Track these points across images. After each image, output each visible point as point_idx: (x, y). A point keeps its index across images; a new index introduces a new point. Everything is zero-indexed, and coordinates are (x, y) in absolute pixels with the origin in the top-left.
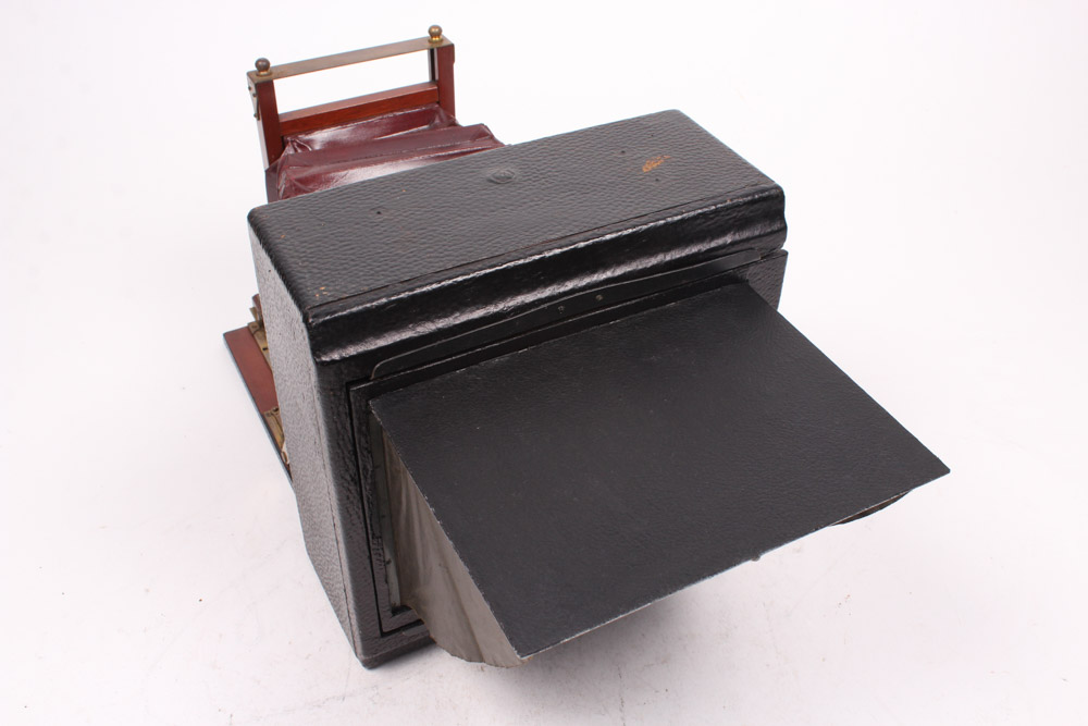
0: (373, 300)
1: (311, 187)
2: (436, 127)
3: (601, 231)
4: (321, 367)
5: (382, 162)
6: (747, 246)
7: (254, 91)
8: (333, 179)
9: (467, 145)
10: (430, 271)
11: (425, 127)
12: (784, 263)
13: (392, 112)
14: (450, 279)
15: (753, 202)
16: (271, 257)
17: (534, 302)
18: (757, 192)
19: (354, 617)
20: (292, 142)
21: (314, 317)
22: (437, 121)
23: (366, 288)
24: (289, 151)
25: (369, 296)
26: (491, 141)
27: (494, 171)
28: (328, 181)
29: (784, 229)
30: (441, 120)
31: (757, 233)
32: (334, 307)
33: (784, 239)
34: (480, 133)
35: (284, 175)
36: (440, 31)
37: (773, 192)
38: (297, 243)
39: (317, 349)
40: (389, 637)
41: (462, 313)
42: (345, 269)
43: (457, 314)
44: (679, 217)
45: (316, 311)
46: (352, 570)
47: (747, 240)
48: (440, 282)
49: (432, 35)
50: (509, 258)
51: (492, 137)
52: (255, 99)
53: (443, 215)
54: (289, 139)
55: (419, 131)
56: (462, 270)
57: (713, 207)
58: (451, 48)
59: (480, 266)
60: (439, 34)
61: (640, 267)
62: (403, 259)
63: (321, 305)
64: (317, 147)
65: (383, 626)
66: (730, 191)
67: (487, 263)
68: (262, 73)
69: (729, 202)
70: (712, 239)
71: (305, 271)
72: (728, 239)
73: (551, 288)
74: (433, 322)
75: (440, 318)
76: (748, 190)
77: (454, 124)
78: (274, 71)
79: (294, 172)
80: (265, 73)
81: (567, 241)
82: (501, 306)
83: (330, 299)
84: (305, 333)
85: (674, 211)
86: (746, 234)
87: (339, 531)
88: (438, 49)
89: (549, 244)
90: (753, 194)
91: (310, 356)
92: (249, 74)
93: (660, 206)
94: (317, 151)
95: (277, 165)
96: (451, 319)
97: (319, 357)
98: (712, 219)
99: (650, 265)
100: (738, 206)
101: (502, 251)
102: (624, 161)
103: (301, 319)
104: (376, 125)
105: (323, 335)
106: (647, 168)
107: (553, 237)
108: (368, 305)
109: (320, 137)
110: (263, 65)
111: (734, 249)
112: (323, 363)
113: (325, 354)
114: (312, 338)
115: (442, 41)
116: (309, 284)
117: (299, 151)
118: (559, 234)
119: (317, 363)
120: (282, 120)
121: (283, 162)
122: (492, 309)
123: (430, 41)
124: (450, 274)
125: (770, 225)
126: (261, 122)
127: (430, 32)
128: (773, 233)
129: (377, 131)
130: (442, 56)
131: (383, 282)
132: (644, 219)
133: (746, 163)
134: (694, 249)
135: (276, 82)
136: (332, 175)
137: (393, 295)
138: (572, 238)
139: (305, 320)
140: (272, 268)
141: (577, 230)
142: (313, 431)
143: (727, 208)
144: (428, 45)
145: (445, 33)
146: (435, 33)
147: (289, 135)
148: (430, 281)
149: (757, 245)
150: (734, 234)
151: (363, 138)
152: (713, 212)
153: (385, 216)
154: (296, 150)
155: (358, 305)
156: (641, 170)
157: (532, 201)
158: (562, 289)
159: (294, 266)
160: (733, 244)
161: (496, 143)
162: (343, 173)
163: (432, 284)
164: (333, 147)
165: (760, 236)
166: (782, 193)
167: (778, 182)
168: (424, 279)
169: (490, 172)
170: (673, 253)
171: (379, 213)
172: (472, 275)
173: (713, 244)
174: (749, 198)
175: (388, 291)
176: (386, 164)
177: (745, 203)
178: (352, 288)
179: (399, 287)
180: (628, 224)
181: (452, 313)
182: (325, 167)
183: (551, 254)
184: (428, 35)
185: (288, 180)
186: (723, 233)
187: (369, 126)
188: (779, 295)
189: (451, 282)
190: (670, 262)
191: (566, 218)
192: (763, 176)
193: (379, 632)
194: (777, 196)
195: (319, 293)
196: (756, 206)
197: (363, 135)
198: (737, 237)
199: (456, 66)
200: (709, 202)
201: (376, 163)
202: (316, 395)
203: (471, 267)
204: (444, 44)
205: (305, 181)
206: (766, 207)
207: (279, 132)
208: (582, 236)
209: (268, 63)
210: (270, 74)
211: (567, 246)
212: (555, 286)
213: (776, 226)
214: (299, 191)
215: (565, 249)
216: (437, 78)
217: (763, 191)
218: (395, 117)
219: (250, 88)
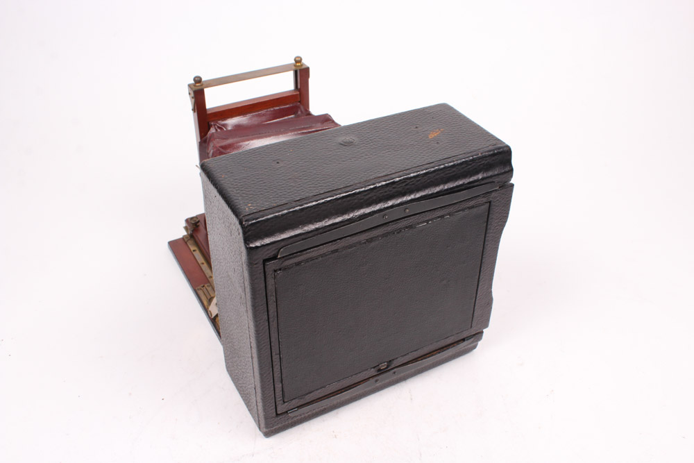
0: (280, 212)
1: (228, 151)
2: (299, 116)
3: (407, 172)
4: (250, 251)
5: (269, 136)
6: (491, 180)
7: (192, 95)
8: (241, 146)
9: (319, 126)
10: (311, 195)
11: (292, 116)
12: (512, 191)
13: (272, 107)
14: (323, 199)
15: (494, 155)
16: (217, 188)
17: (370, 213)
18: (496, 149)
19: (260, 405)
20: (214, 125)
21: (246, 221)
22: (299, 113)
23: (275, 205)
24: (212, 130)
25: (277, 209)
26: (333, 124)
27: (343, 138)
28: (238, 147)
29: (512, 170)
30: (301, 111)
31: (496, 173)
32: (257, 215)
33: (512, 176)
34: (326, 119)
35: (211, 145)
36: (301, 59)
37: (505, 149)
38: (232, 180)
39: (247, 239)
40: (281, 417)
41: (330, 219)
42: (261, 194)
43: (327, 220)
44: (452, 164)
45: (247, 218)
46: (261, 375)
47: (491, 177)
48: (317, 201)
49: (296, 62)
50: (356, 187)
51: (333, 121)
52: (193, 100)
53: (315, 163)
54: (212, 123)
55: (289, 119)
56: (329, 194)
57: (471, 158)
58: (307, 69)
59: (339, 192)
60: (300, 61)
61: (430, 193)
62: (295, 188)
63: (249, 214)
64: (229, 128)
65: (278, 409)
66: (480, 148)
67: (344, 190)
68: (197, 85)
69: (480, 155)
70: (471, 177)
71: (238, 195)
72: (480, 176)
73: (380, 205)
74: (313, 224)
75: (317, 222)
76: (491, 148)
77: (309, 114)
78: (204, 83)
79: (218, 143)
80: (199, 84)
81: (388, 177)
82: (351, 215)
83: (255, 211)
84: (241, 231)
85: (449, 160)
86: (490, 173)
87: (255, 350)
88: (300, 70)
89: (379, 179)
90: (494, 150)
91: (243, 244)
92: (189, 86)
93: (440, 157)
94: (230, 131)
95: (206, 139)
96: (323, 222)
97: (248, 244)
98: (471, 164)
99: (436, 191)
100: (485, 157)
101: (352, 183)
102: (418, 133)
103: (237, 223)
104: (264, 115)
105: (251, 231)
106: (431, 136)
107: (380, 175)
108: (277, 214)
109: (231, 122)
110: (198, 80)
111: (483, 182)
112: (251, 248)
113: (252, 242)
114: (244, 233)
115: (302, 65)
116: (241, 202)
117: (219, 130)
118: (384, 174)
119: (247, 248)
120: (208, 112)
121: (210, 137)
122: (346, 217)
123: (295, 66)
124: (322, 196)
125: (504, 169)
126: (196, 113)
127: (295, 60)
128: (505, 173)
129: (264, 118)
130: (301, 74)
131: (284, 202)
132: (432, 165)
133: (488, 133)
134: (461, 182)
135: (206, 90)
136: (241, 144)
137: (291, 208)
138: (391, 176)
139: (241, 223)
140: (217, 194)
141: (394, 171)
142: (240, 290)
143: (479, 158)
144: (294, 68)
145: (304, 61)
146: (298, 61)
147: (213, 121)
148: (311, 200)
149: (496, 180)
150: (483, 173)
151: (256, 123)
152: (471, 161)
153: (281, 164)
154: (216, 130)
155: (271, 214)
156: (428, 137)
157: (367, 155)
158: (386, 206)
159: (231, 193)
160: (483, 179)
161: (337, 125)
162: (247, 143)
163: (313, 202)
164: (238, 128)
165: (498, 175)
166: (510, 149)
167: (507, 142)
168: (308, 199)
169: (341, 139)
170: (449, 184)
171: (278, 163)
172: (335, 197)
173: (471, 179)
174: (492, 152)
175: (287, 206)
176: (272, 137)
177: (489, 156)
178: (267, 205)
179: (294, 204)
180: (423, 168)
181: (324, 219)
182: (235, 140)
183: (380, 185)
184: (294, 62)
185: (214, 147)
186: (477, 173)
187: (259, 116)
188: (509, 210)
189: (323, 201)
190: (447, 190)
191: (386, 165)
192: (499, 140)
193: (275, 414)
194: (508, 151)
195: (247, 208)
196: (496, 157)
197: (256, 121)
198: (485, 175)
199: (310, 80)
200: (469, 155)
201: (266, 137)
202: (245, 267)
203: (334, 192)
204: (303, 67)
205: (225, 147)
206: (500, 158)
207: (206, 120)
208: (397, 175)
209: (201, 79)
210: (202, 85)
211: (389, 180)
212: (382, 204)
213: (507, 169)
214: (221, 153)
215: (388, 182)
216: (299, 87)
217: (499, 148)
218: (274, 110)
219: (190, 94)
